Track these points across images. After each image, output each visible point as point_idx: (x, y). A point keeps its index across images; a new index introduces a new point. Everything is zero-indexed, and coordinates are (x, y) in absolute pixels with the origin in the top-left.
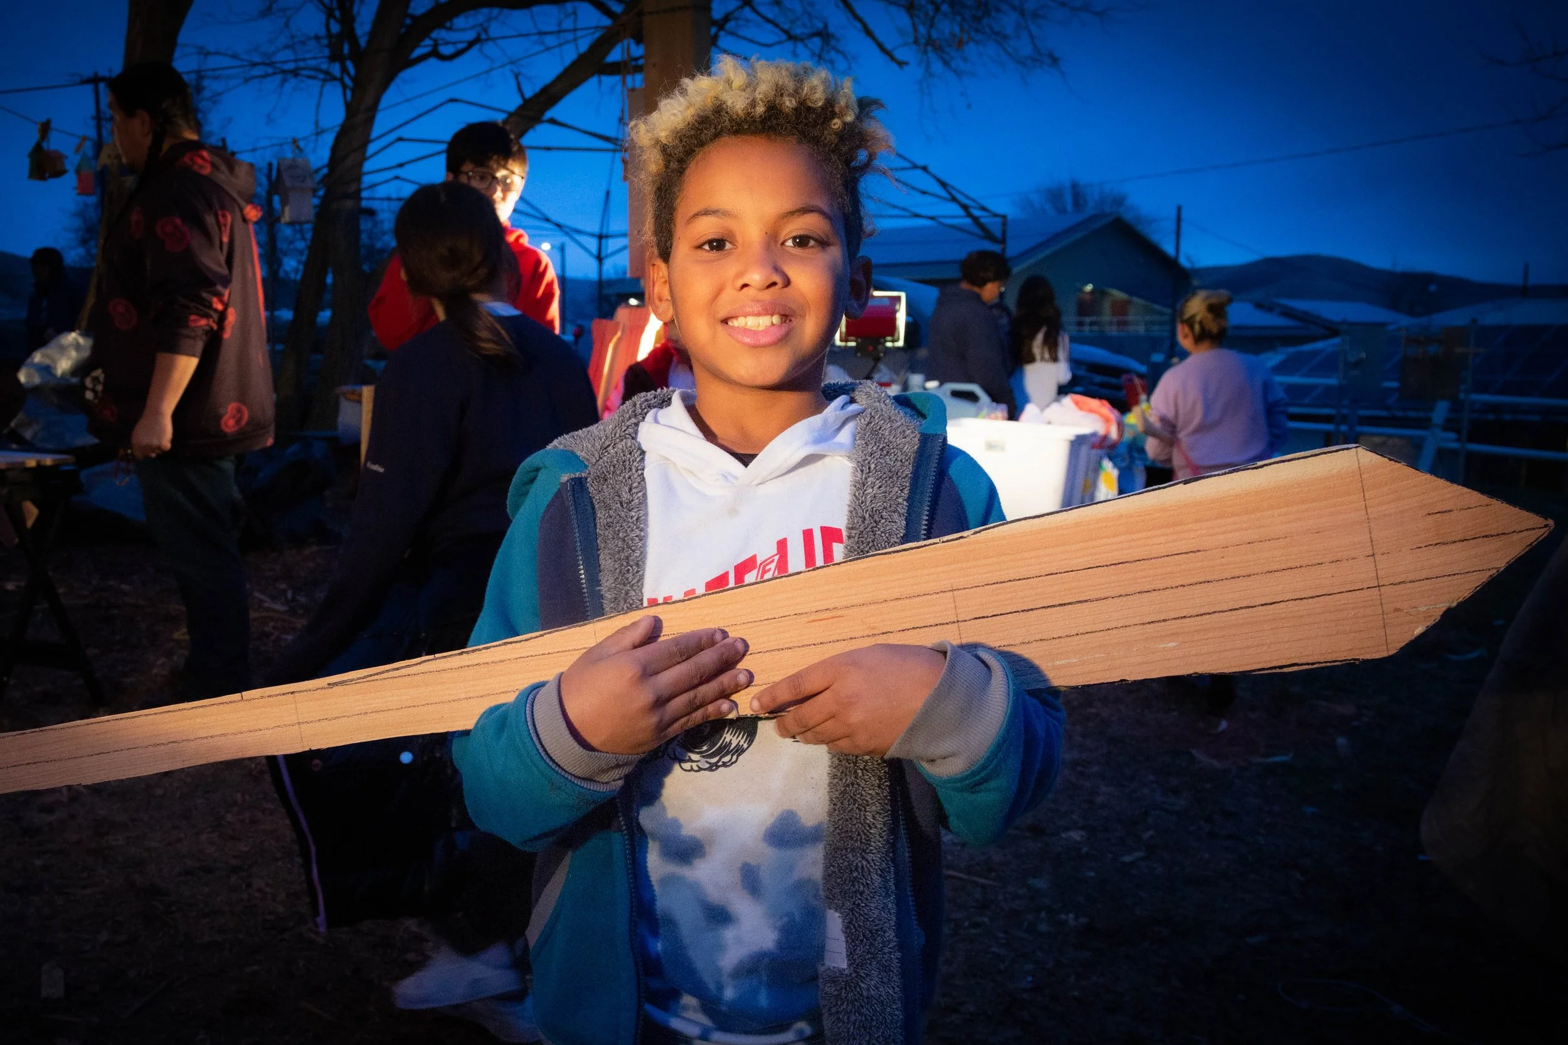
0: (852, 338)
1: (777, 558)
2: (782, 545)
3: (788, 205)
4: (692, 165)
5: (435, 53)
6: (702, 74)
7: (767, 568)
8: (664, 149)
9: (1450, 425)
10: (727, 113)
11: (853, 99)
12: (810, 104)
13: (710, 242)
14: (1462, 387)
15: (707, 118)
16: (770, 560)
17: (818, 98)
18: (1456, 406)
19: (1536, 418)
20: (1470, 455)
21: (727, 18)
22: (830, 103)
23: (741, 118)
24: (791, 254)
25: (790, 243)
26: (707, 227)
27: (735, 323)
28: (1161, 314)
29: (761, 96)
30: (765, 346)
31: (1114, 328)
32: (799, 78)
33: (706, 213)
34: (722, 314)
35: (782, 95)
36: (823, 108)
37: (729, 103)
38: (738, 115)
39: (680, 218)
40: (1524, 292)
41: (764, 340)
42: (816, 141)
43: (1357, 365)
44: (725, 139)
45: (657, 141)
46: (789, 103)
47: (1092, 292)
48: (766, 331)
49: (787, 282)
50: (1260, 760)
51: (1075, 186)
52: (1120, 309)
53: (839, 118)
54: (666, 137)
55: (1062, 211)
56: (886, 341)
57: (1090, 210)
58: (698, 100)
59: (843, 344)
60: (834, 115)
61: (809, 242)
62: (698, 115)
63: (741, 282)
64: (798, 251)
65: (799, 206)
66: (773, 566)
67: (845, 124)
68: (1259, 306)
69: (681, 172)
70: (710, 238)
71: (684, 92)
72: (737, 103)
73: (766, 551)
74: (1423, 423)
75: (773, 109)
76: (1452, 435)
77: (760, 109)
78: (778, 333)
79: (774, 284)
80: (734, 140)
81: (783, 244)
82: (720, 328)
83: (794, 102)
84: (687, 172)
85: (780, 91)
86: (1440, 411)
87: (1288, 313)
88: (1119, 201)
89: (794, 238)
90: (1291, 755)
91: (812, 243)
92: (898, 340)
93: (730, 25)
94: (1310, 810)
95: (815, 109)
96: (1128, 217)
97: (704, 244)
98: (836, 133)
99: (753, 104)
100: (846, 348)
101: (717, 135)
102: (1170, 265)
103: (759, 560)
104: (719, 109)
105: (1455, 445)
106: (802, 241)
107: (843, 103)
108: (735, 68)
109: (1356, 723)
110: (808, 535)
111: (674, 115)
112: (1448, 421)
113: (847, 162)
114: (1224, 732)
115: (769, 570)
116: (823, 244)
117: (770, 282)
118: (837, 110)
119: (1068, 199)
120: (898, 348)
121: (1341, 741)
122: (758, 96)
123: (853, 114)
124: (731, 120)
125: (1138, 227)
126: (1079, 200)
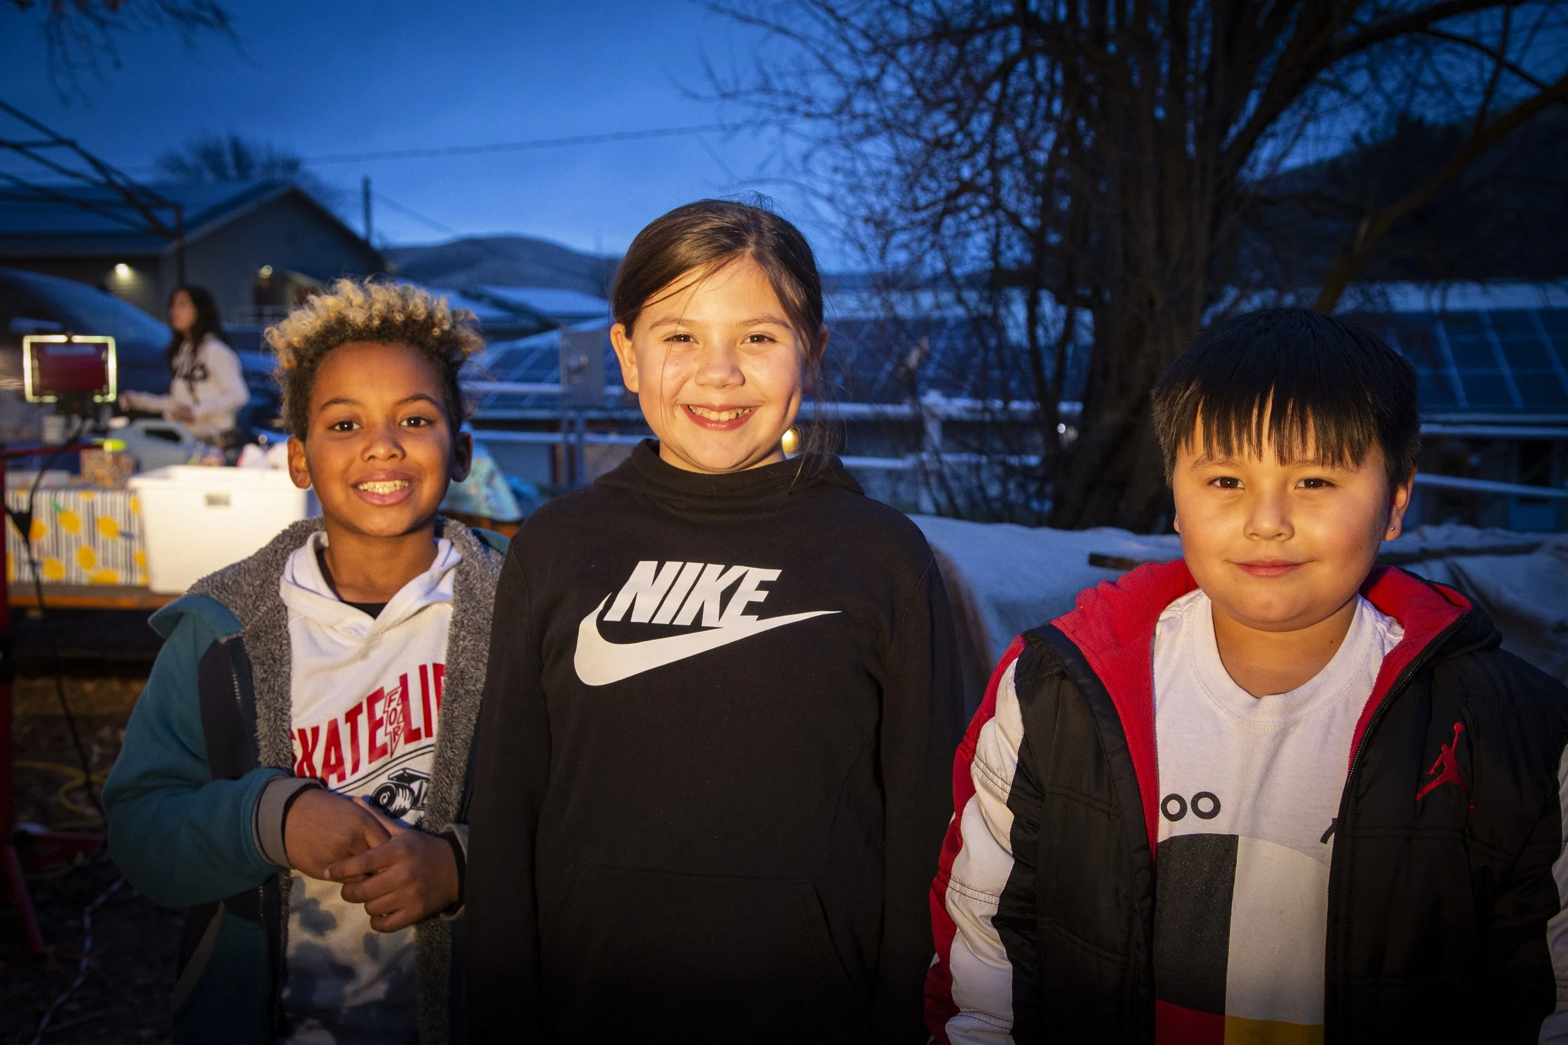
1: (400, 690)
2: (404, 679)
3: (401, 394)
4: (322, 364)
6: (326, 294)
7: (393, 698)
8: (296, 351)
10: (350, 325)
11: (448, 312)
12: (415, 318)
13: (342, 424)
15: (332, 328)
16: (394, 692)
17: (421, 313)
22: (430, 315)
23: (360, 330)
24: (406, 431)
25: (405, 423)
26: (338, 412)
27: (361, 488)
29: (377, 312)
30: (391, 505)
32: (403, 297)
33: (337, 401)
34: (353, 480)
35: (393, 312)
36: (425, 320)
37: (351, 317)
38: (358, 326)
39: (315, 405)
41: (389, 501)
42: (421, 345)
43: (579, 370)
44: (348, 344)
45: (290, 345)
46: (399, 318)
47: (273, 277)
48: (391, 494)
49: (404, 455)
51: (236, 145)
53: (438, 328)
54: (298, 342)
55: (224, 179)
58: (324, 314)
60: (434, 325)
61: (420, 422)
62: (326, 327)
63: (367, 455)
64: (412, 429)
65: (411, 394)
66: (397, 696)
67: (443, 331)
68: (465, 294)
69: (312, 370)
70: (342, 420)
71: (312, 307)
72: (357, 317)
73: (391, 684)
75: (386, 321)
77: (376, 322)
78: (401, 496)
79: (393, 456)
80: (356, 345)
81: (400, 424)
82: (351, 491)
83: (402, 316)
84: (318, 370)
85: (390, 308)
87: (496, 303)
88: (292, 166)
89: (409, 420)
91: (423, 423)
92: (109, 393)
95: (419, 321)
97: (336, 425)
98: (436, 338)
99: (370, 318)
101: (342, 341)
102: (360, 246)
103: (386, 691)
104: (342, 322)
106: (415, 421)
107: (439, 315)
108: (354, 291)
110: (423, 669)
111: (304, 325)
113: (447, 361)
115: (395, 699)
116: (430, 423)
117: (391, 454)
118: (436, 321)
120: (108, 403)
122: (374, 313)
123: (448, 323)
124: (353, 331)
125: (316, 199)
126: (242, 161)
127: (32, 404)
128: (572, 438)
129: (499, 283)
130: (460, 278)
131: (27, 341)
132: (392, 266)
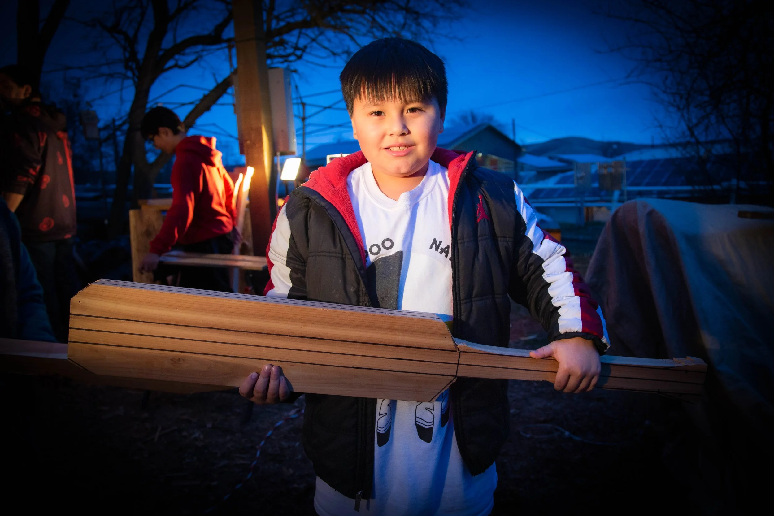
5: (176, 66)
14: (623, 185)
18: (622, 192)
21: (305, 47)
28: (509, 163)
40: (653, 147)
43: (581, 178)
47: (482, 157)
51: (472, 113)
52: (493, 162)
57: (479, 122)
68: (551, 158)
74: (609, 200)
86: (616, 195)
87: (561, 160)
88: (491, 118)
90: (537, 335)
93: (308, 50)
96: (493, 124)
102: (512, 143)
112: (620, 198)
119: (470, 119)
125: (499, 129)
126: (474, 118)
128: (579, 205)
131: (328, 157)
132: (524, 150)
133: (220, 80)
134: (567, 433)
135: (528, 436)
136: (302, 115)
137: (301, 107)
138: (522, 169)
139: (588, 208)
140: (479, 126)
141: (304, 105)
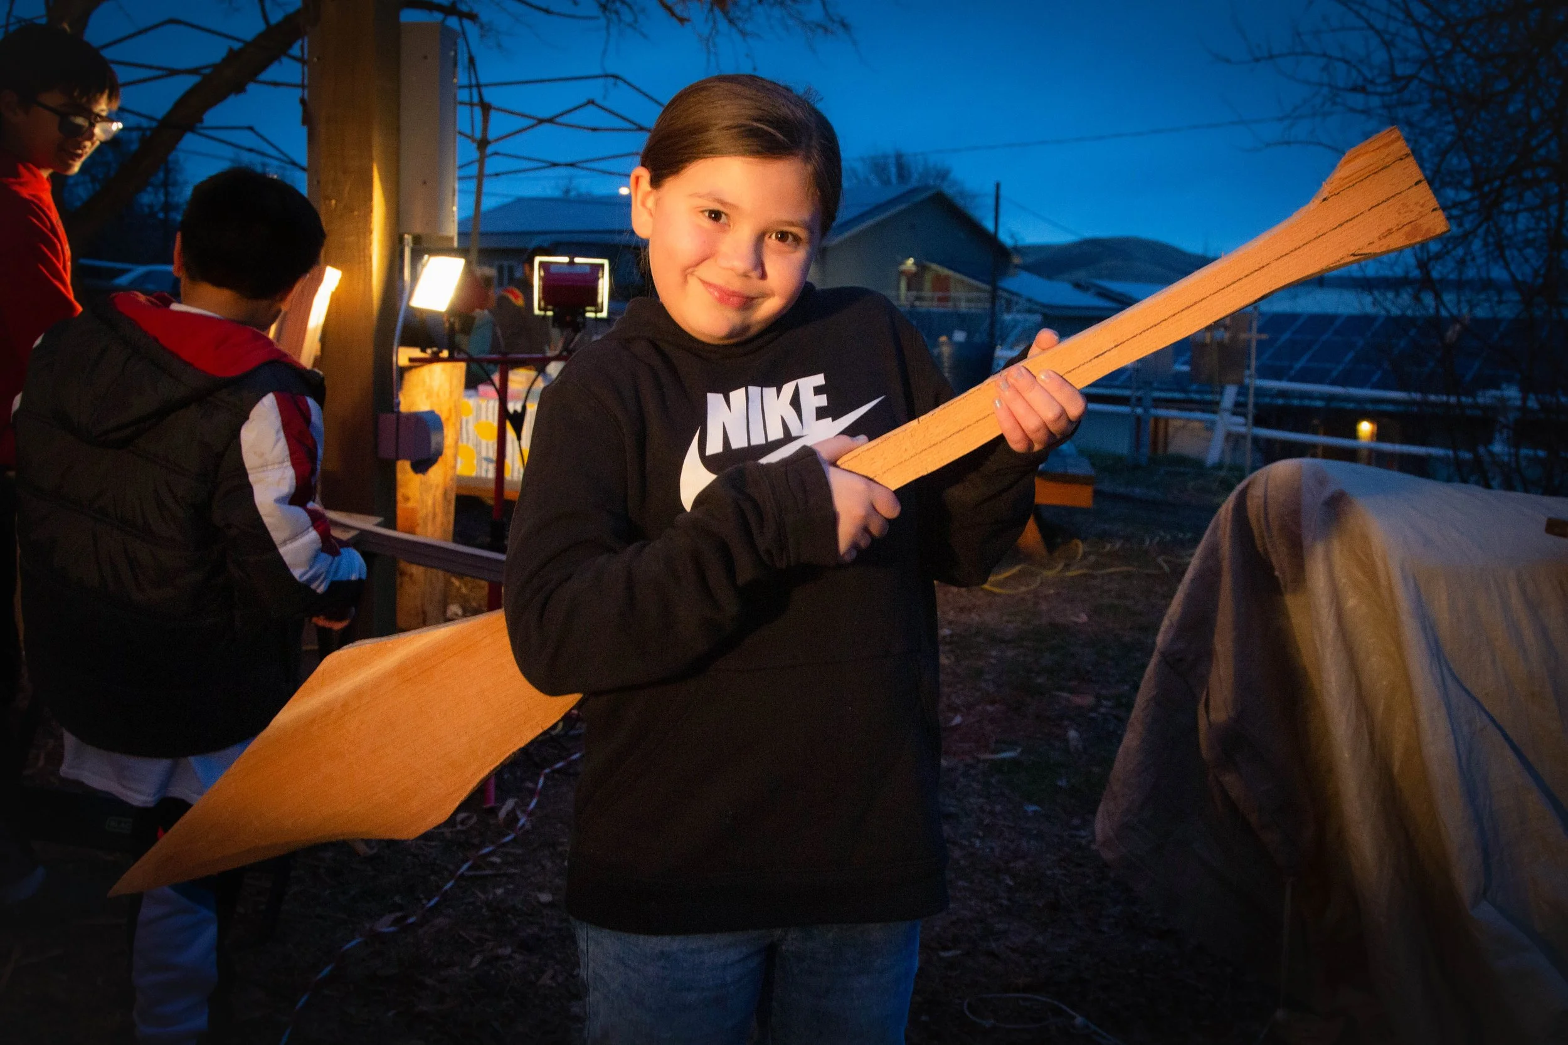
0: (550, 307)
9: (1239, 408)
14: (1247, 372)
18: (1243, 390)
19: (1319, 404)
20: (1256, 440)
28: (978, 289)
31: (936, 303)
50: (988, 756)
51: (899, 157)
52: (941, 284)
55: (887, 182)
56: (586, 311)
57: (914, 182)
59: (542, 313)
68: (1078, 286)
74: (1211, 407)
76: (1241, 420)
86: (1230, 395)
87: (1103, 294)
88: (943, 175)
90: (1019, 750)
92: (602, 311)
94: (1031, 808)
96: (949, 191)
100: (544, 317)
102: (990, 241)
105: (1243, 430)
109: (1093, 715)
112: (1237, 404)
114: (958, 726)
119: (893, 170)
120: (602, 320)
121: (1072, 734)
125: (960, 202)
126: (903, 171)
127: (538, 316)
128: (1139, 411)
129: (1112, 277)
130: (1081, 275)
131: (538, 260)
132: (1017, 260)
133: (276, 17)
134: (1079, 1020)
135: (988, 1023)
136: (478, 135)
137: (478, 111)
138: (1009, 308)
139: (1157, 419)
140: (914, 191)
141: (486, 108)
